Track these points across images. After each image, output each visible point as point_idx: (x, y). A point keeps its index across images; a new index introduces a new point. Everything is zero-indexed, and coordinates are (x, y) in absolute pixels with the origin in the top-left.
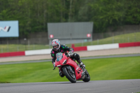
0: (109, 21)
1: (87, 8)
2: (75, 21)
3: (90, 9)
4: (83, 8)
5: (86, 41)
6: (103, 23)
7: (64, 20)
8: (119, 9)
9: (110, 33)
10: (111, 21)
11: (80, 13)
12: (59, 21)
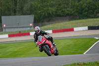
0: (45, 14)
1: (29, 5)
2: (21, 15)
3: (31, 6)
4: (26, 5)
5: (29, 28)
6: (41, 15)
7: (13, 14)
8: (52, 6)
9: (46, 23)
10: (47, 14)
11: (25, 9)
12: (10, 15)
